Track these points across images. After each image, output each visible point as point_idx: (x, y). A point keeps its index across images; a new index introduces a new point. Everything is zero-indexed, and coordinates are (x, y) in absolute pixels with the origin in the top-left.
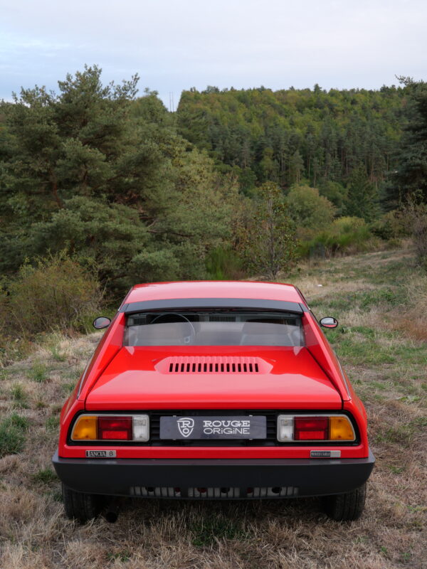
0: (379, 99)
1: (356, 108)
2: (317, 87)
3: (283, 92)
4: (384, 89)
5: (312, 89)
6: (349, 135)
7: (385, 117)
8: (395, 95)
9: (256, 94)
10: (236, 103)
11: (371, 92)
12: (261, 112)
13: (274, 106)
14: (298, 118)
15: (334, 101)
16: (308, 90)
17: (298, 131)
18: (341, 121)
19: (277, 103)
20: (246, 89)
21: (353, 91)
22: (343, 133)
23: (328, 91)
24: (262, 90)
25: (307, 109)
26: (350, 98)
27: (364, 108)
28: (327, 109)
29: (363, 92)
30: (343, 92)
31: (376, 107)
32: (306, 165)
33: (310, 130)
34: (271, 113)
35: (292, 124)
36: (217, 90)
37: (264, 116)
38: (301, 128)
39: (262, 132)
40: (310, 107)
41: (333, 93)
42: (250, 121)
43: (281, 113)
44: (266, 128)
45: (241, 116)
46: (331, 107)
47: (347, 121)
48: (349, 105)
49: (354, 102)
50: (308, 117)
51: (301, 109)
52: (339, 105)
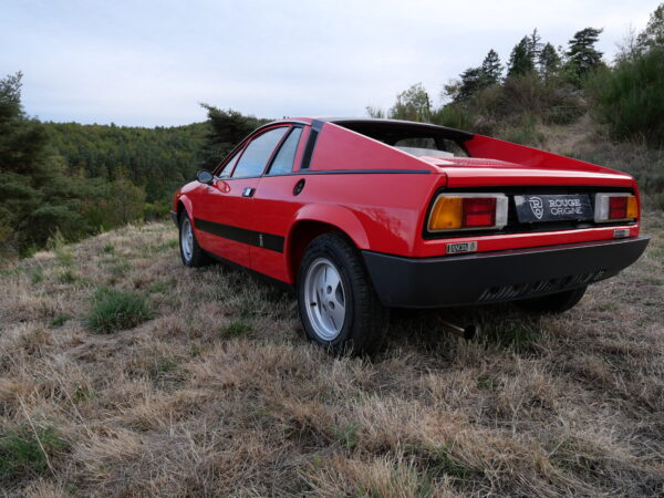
0: (154, 134)
1: (141, 138)
2: (113, 124)
3: (89, 126)
4: (157, 128)
5: (110, 125)
6: (137, 154)
8: (165, 132)
9: (70, 126)
10: (55, 131)
11: (149, 129)
12: (74, 138)
13: (84, 135)
14: (102, 143)
15: (125, 133)
16: (107, 126)
17: (102, 151)
18: (131, 146)
19: (86, 133)
21: (137, 128)
22: (134, 153)
23: (120, 127)
24: (74, 124)
25: (107, 138)
26: (136, 132)
27: (145, 139)
28: (121, 138)
29: (144, 129)
30: (131, 129)
31: (153, 138)
32: (110, 173)
33: (111, 151)
34: (82, 139)
35: (98, 147)
37: (77, 141)
38: (104, 150)
39: (77, 151)
40: (109, 136)
41: (124, 128)
42: (67, 143)
43: (89, 140)
44: (79, 148)
46: (124, 137)
47: (135, 147)
48: (136, 137)
49: (138, 135)
50: (109, 143)
51: (103, 137)
52: (128, 136)
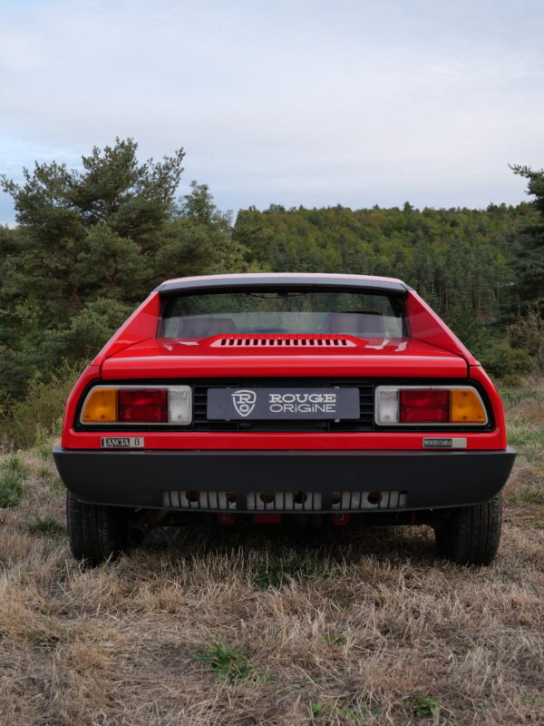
0: (485, 219)
1: (457, 231)
2: (407, 206)
3: (365, 211)
4: (492, 209)
5: (402, 208)
6: (448, 264)
7: (493, 243)
8: (506, 216)
9: (332, 214)
10: (306, 224)
11: (475, 212)
12: (338, 236)
13: (354, 229)
14: (384, 243)
15: (429, 222)
16: (397, 209)
17: (384, 259)
18: (439, 247)
19: (358, 224)
20: (319, 207)
21: (452, 210)
22: (441, 262)
23: (421, 210)
24: (339, 209)
25: (395, 233)
26: (449, 219)
27: (466, 231)
28: (420, 232)
29: (465, 211)
30: (441, 212)
31: (481, 230)
33: (400, 258)
34: (351, 237)
35: (377, 250)
36: (282, 209)
37: (341, 241)
38: (388, 256)
39: (340, 261)
40: (399, 230)
41: (428, 213)
42: (324, 247)
43: (362, 238)
44: (344, 255)
45: (313, 240)
46: (426, 230)
47: (446, 247)
48: (448, 228)
49: (454, 224)
50: (396, 242)
51: (387, 233)
52: (435, 227)
